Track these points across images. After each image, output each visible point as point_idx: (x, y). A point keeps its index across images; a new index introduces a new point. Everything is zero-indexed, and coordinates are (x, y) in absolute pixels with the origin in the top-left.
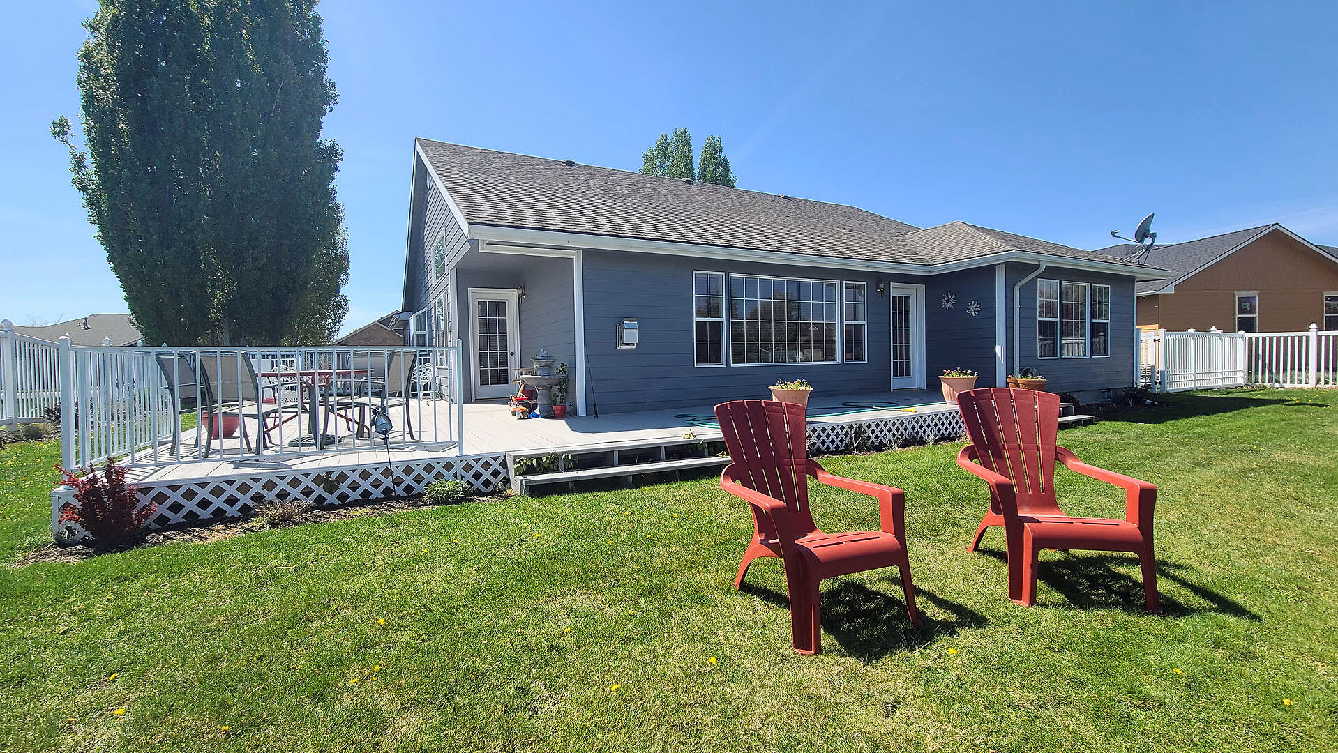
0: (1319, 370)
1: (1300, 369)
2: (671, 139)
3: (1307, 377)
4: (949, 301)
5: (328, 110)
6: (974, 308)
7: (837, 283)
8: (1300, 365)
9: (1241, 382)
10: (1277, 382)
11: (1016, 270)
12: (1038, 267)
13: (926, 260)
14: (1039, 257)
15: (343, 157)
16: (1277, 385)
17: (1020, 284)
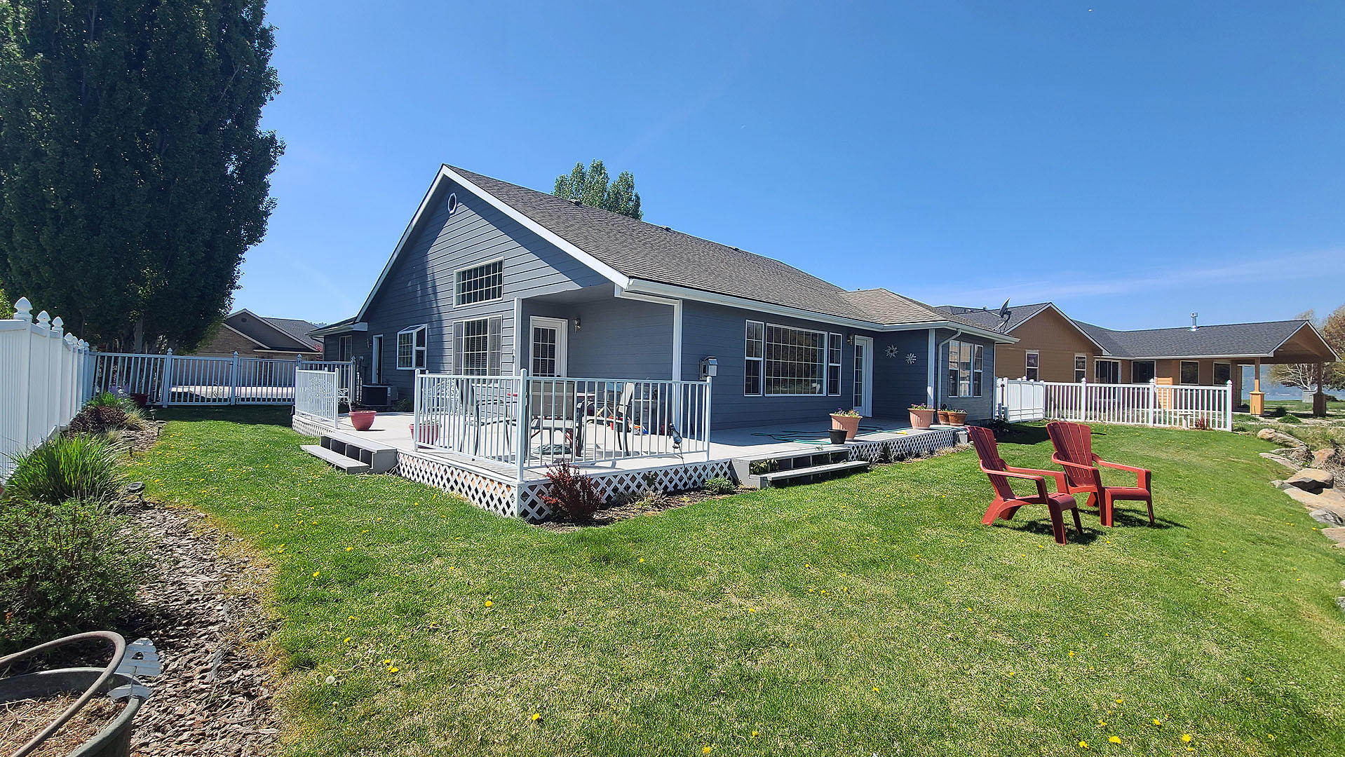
0: (1086, 410)
1: (1076, 409)
2: (588, 169)
3: (1080, 415)
4: (893, 351)
5: (268, 99)
6: (911, 358)
7: (826, 333)
8: (1074, 406)
9: (1041, 416)
10: (1063, 417)
11: (944, 334)
12: (956, 332)
13: (876, 319)
14: (959, 326)
15: (285, 151)
16: (1062, 420)
17: (943, 343)
